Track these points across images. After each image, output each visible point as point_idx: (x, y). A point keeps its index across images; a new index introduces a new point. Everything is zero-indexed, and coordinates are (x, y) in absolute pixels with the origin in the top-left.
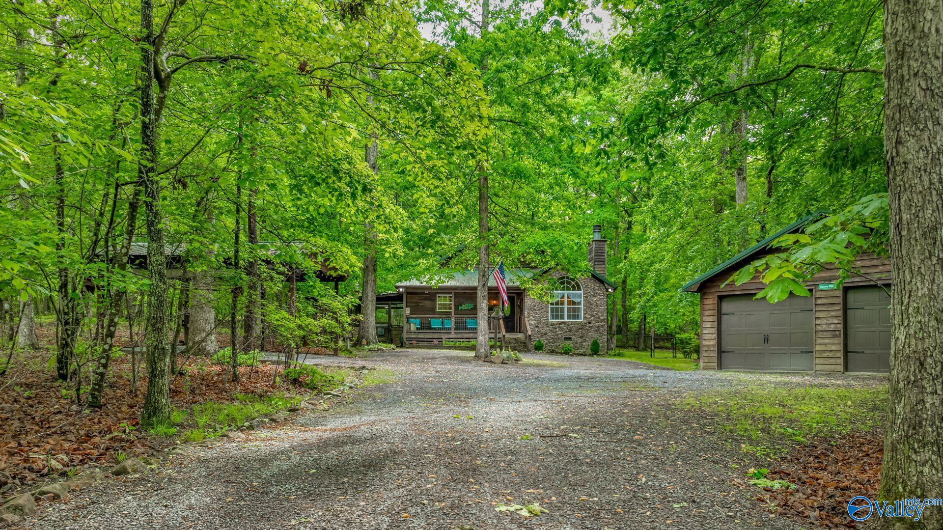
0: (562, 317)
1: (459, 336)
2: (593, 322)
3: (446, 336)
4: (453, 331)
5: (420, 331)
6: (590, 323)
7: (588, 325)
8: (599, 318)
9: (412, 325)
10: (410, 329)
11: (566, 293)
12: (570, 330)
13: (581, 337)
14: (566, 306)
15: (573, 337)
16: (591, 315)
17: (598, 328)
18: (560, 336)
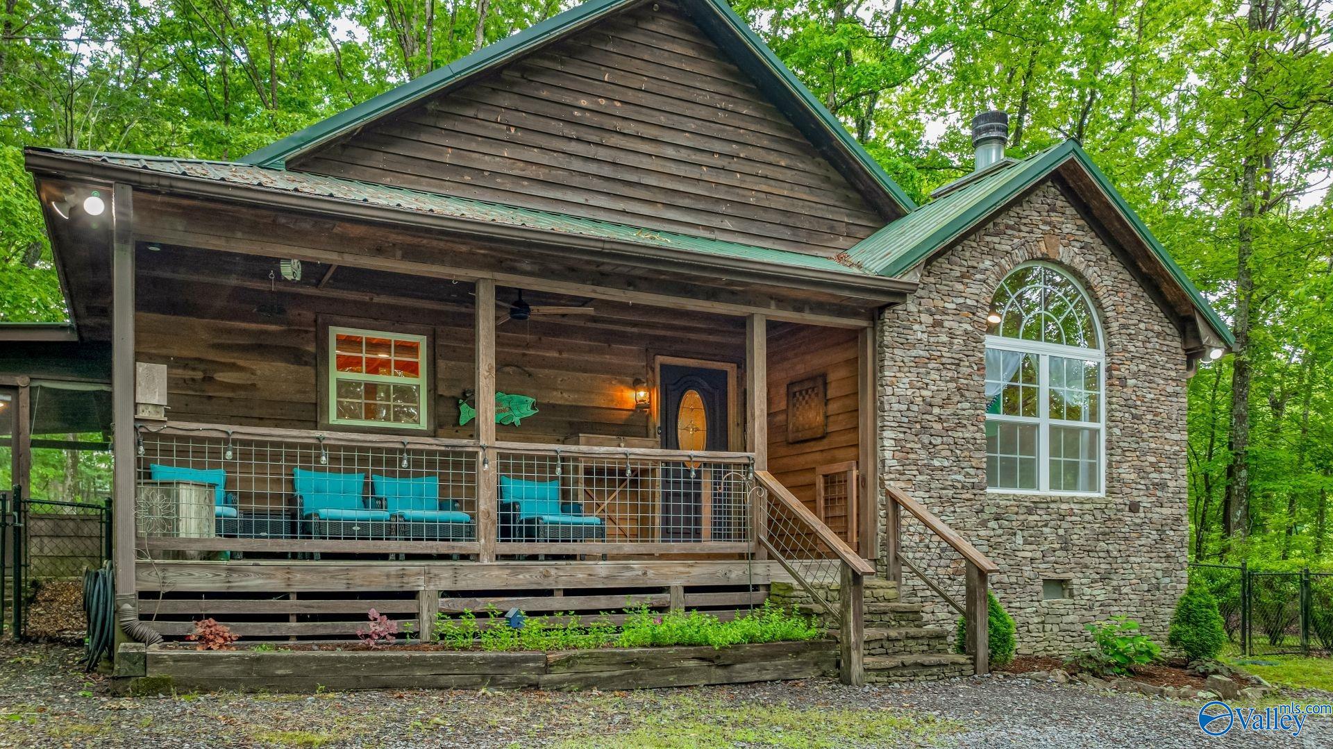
0: (1030, 480)
1: (527, 577)
2: (1145, 502)
3: (444, 574)
4: (486, 542)
5: (240, 544)
6: (1134, 508)
7: (1128, 517)
8: (1162, 486)
9: (188, 498)
10: (170, 523)
11: (1044, 351)
12: (1066, 546)
13: (1104, 578)
14: (1044, 420)
15: (1076, 579)
16: (1140, 470)
17: (1161, 532)
18: (1028, 571)
